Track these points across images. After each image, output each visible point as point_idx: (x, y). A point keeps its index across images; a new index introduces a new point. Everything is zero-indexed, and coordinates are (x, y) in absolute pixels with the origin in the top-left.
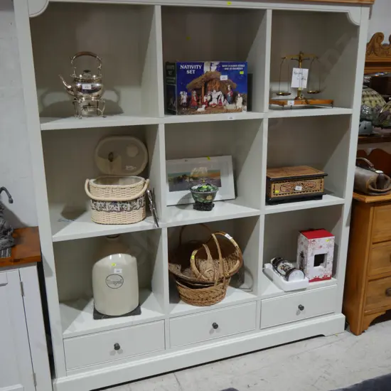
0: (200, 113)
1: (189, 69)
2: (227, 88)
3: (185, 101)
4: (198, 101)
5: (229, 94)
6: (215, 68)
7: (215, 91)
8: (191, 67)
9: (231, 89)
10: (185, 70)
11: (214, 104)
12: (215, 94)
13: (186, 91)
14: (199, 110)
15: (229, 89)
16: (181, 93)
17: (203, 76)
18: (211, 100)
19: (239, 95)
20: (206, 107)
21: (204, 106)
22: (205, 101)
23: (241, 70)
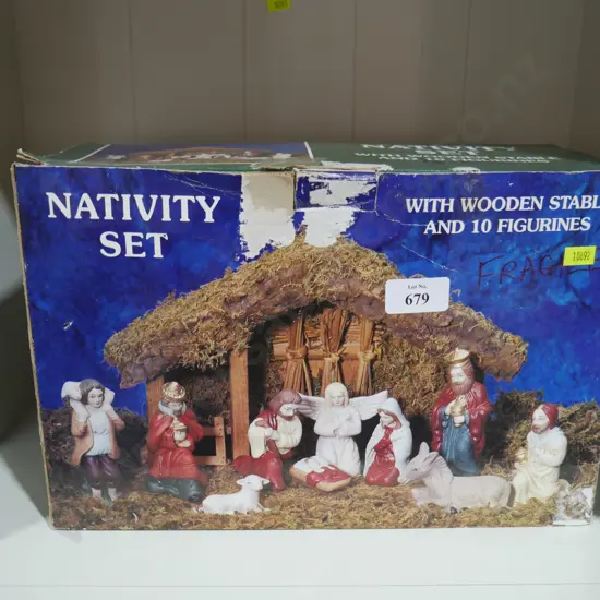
0: (220, 522)
1: (119, 226)
2: (443, 371)
3: (101, 442)
4: (204, 447)
5: (457, 411)
6: (346, 217)
7: (336, 389)
8: (135, 205)
9: (478, 372)
10: (90, 231)
11: (333, 473)
12: (338, 413)
13: (108, 378)
14: (214, 504)
15: (459, 374)
16: (71, 389)
17: (238, 280)
18: (308, 446)
19: (540, 416)
20: (265, 492)
21: (253, 483)
22: (258, 451)
23: (577, 239)
